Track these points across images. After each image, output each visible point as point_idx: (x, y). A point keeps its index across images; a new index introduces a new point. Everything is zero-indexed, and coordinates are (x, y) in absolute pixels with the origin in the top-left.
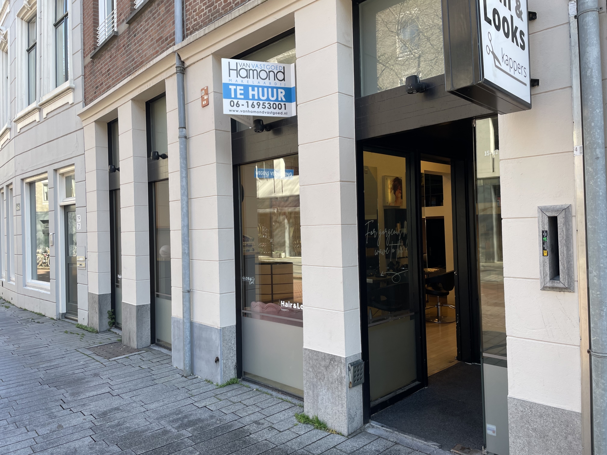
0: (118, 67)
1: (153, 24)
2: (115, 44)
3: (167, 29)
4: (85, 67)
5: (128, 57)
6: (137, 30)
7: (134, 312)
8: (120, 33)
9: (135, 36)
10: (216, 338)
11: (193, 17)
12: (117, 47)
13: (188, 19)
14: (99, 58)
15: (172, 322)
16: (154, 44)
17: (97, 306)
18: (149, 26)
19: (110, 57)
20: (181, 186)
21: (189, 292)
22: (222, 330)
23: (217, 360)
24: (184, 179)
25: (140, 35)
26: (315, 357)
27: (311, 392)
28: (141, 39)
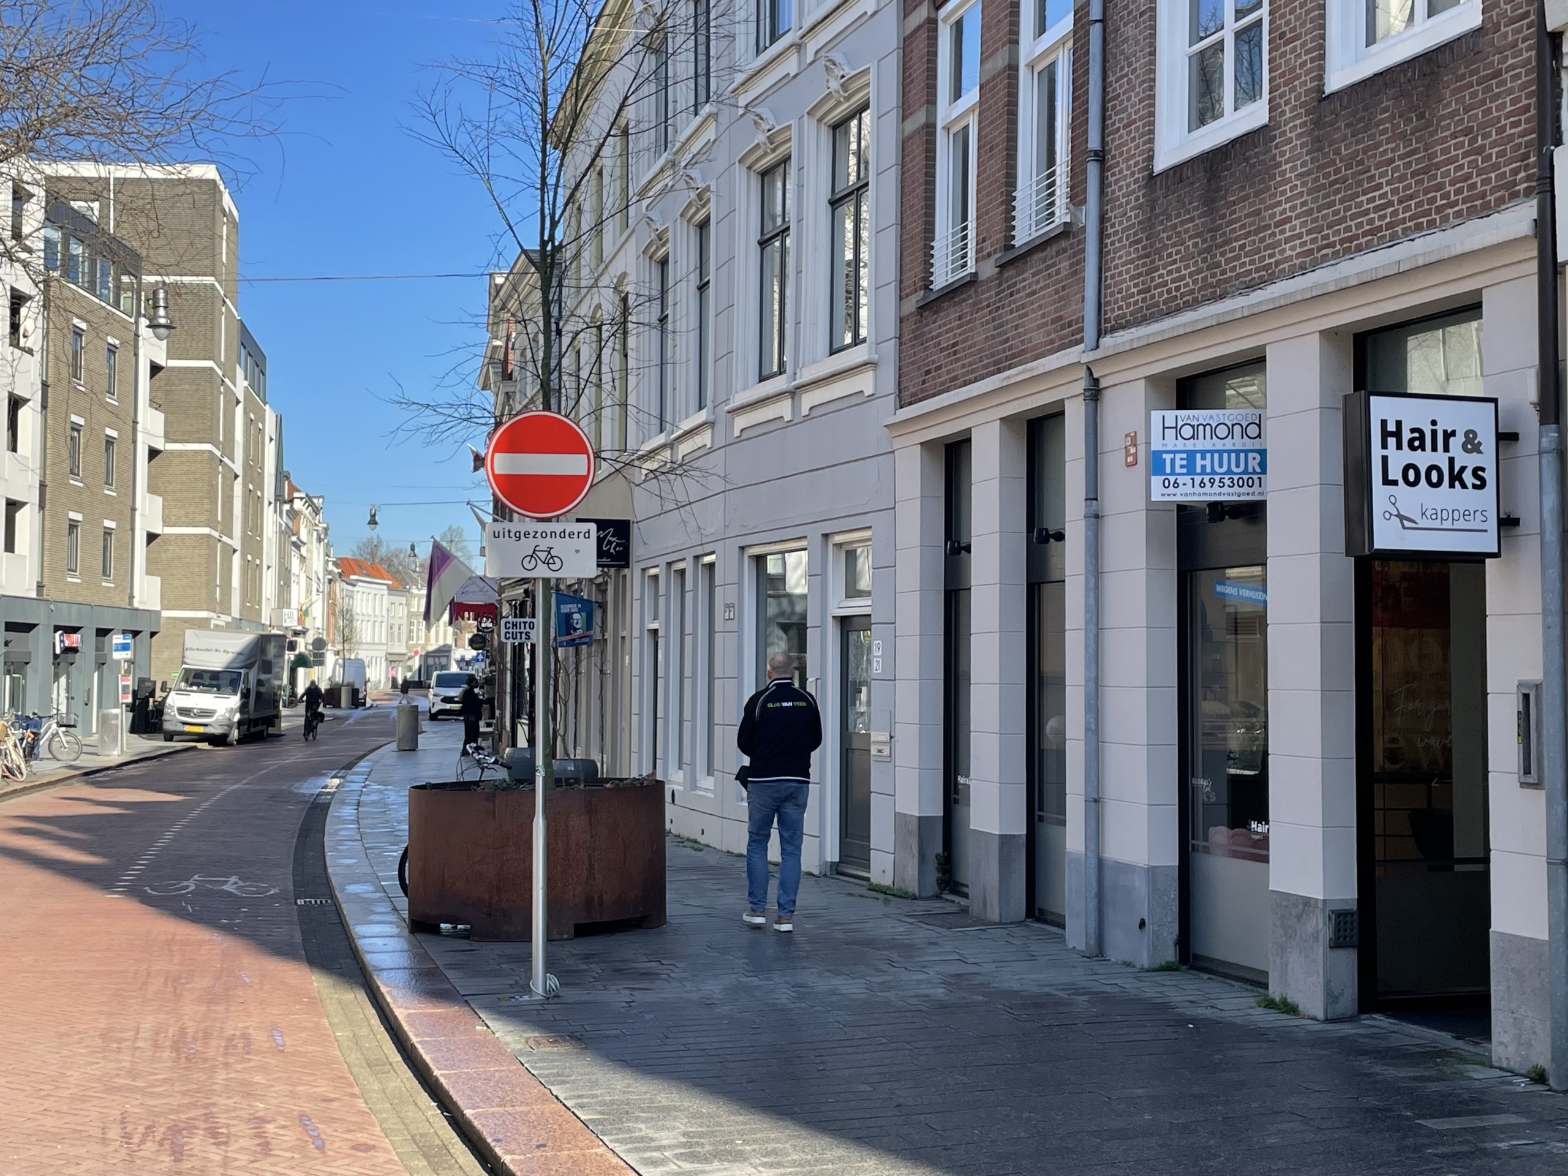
0: (974, 345)
1: (1047, 287)
2: (969, 297)
3: (1071, 305)
4: (901, 320)
5: (994, 333)
6: (1015, 284)
7: (994, 847)
8: (982, 277)
9: (1011, 295)
10: (1140, 886)
11: (1116, 302)
12: (975, 304)
13: (1108, 303)
14: (936, 313)
15: (1067, 860)
16: (1046, 324)
17: (914, 842)
18: (1039, 286)
19: (960, 318)
20: (1086, 605)
21: (1096, 801)
22: (1152, 871)
23: (1142, 924)
24: (1092, 594)
25: (1021, 298)
26: (1285, 903)
27: (1278, 961)
28: (1023, 307)
